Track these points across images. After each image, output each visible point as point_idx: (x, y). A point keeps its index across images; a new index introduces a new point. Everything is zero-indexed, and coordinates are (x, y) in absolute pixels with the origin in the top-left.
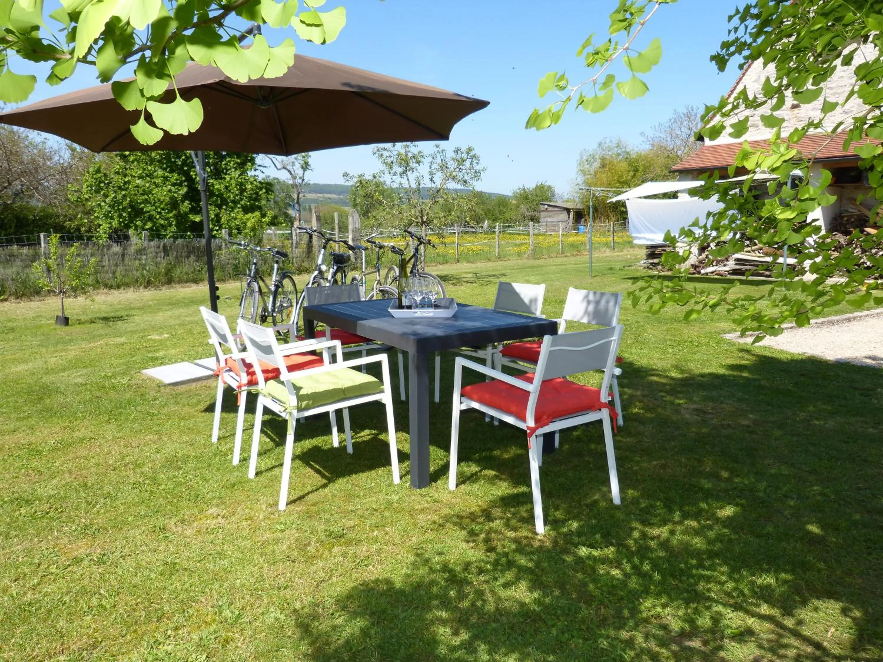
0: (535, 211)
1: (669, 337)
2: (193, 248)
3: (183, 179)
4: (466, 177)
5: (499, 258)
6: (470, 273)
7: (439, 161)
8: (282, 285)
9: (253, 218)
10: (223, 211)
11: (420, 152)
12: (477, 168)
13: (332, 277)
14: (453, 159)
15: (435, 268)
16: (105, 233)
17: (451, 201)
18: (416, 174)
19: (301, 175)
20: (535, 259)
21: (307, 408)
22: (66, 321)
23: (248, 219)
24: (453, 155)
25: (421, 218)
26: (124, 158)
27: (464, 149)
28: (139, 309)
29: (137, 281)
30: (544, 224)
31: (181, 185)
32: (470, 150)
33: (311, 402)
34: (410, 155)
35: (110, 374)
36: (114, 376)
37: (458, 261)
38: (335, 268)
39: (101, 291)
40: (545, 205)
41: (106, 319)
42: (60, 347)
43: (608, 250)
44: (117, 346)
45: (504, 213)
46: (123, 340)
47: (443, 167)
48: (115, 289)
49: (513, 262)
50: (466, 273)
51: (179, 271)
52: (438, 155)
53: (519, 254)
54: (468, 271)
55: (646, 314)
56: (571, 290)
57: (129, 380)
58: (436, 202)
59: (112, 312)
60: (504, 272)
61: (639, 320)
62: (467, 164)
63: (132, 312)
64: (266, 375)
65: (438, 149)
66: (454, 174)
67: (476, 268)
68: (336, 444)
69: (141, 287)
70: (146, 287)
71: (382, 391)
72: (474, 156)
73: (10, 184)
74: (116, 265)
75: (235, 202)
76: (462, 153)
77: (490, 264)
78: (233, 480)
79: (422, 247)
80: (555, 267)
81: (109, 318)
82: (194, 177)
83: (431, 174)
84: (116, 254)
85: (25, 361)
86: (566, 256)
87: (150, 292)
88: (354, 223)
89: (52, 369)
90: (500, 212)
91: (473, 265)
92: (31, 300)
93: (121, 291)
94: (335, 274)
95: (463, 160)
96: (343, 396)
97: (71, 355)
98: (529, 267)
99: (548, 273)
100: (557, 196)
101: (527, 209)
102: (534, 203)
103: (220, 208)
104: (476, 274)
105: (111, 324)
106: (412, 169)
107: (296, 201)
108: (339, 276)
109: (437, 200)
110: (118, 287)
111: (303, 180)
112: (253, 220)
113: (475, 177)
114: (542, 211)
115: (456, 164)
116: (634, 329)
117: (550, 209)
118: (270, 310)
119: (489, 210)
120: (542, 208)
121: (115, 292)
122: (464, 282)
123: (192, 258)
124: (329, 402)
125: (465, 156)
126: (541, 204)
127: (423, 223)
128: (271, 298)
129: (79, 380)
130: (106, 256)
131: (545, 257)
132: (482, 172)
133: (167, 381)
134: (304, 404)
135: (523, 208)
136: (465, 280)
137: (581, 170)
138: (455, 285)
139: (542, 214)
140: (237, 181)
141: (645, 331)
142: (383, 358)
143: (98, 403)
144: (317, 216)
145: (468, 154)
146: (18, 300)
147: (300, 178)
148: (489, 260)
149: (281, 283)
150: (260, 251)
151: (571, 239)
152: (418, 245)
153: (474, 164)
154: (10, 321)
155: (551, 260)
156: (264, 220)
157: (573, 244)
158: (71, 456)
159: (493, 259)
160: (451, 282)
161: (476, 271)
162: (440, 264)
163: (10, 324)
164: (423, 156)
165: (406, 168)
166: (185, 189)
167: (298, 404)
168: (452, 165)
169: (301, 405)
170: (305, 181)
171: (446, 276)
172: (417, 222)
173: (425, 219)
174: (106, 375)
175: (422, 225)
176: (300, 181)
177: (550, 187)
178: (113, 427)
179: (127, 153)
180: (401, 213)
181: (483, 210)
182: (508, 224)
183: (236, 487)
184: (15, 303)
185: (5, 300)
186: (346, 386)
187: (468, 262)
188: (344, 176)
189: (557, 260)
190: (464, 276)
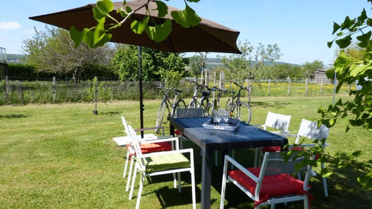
0: (313, 73)
1: (369, 145)
2: (153, 85)
3: (151, 56)
4: (273, 58)
5: (290, 95)
6: (273, 102)
7: (261, 50)
8: (178, 104)
9: (176, 73)
10: (167, 70)
11: (252, 47)
12: (279, 54)
13: (201, 102)
14: (267, 50)
15: (258, 98)
16: (123, 77)
17: (264, 69)
18: (249, 56)
19: (205, 55)
20: (308, 96)
21: (151, 172)
22: (96, 113)
23: (173, 74)
24: (268, 48)
25: (250, 76)
26: (132, 48)
27: (272, 45)
28: (127, 109)
29: (130, 97)
30: (316, 79)
31: (150, 59)
32: (275, 46)
33: (153, 169)
34: (247, 48)
35: (100, 138)
36: (101, 140)
37: (269, 96)
38: (203, 98)
39: (116, 100)
40: (317, 70)
41: (112, 113)
42: (89, 124)
43: (347, 93)
44: (109, 125)
45: (298, 74)
46: (113, 123)
47: (263, 53)
48: (121, 100)
49: (296, 97)
50: (272, 101)
51: (147, 94)
52: (260, 48)
53: (300, 93)
54: (272, 100)
55: (359, 130)
56: (304, 120)
57: (106, 142)
58: (257, 69)
59: (116, 110)
60: (290, 102)
61: (354, 133)
62: (274, 52)
63: (124, 111)
64: (143, 151)
65: (260, 45)
66: (267, 56)
67: (277, 99)
68: (175, 187)
69: (131, 100)
70: (133, 100)
71: (190, 167)
72: (277, 48)
73: (92, 57)
74: (122, 90)
75: (172, 67)
76: (271, 47)
77: (285, 98)
78: (122, 199)
79: (242, 91)
80: (317, 101)
81: (113, 113)
82: (155, 56)
83: (256, 56)
84: (122, 86)
85: (73, 129)
86: (324, 96)
87: (134, 102)
88: (222, 77)
89: (81, 134)
90: (296, 73)
91: (276, 98)
92: (90, 103)
93: (123, 101)
94: (203, 101)
95: (272, 50)
96: (170, 168)
97: (90, 128)
98: (303, 100)
99: (312, 104)
100: (324, 66)
101: (309, 72)
102: (313, 69)
103: (166, 69)
104: (276, 102)
105: (113, 115)
106: (247, 54)
107: (202, 66)
108: (205, 102)
109: (258, 68)
110: (122, 99)
111: (206, 57)
112: (175, 75)
113: (277, 58)
114: (316, 73)
115: (268, 52)
116: (350, 138)
117: (320, 72)
118: (172, 115)
119: (290, 71)
120: (316, 72)
121: (121, 101)
122: (269, 106)
123: (152, 89)
124: (163, 170)
125: (273, 48)
126: (316, 70)
127: (251, 78)
128: (173, 110)
129: (88, 140)
130: (119, 87)
131: (313, 95)
132: (281, 56)
133: (120, 144)
134: (149, 170)
135: (307, 72)
136: (270, 105)
137: (336, 55)
138: (264, 107)
139: (316, 75)
140: (173, 58)
141: (356, 139)
142: (191, 151)
143: (89, 151)
144: (207, 73)
145: (274, 47)
146: (85, 103)
147: (205, 56)
148: (285, 95)
149: (178, 103)
150: (168, 89)
151: (328, 87)
152: (241, 90)
153: (277, 51)
154: (78, 111)
155: (316, 97)
156: (180, 75)
157: (329, 90)
158: (65, 176)
159: (287, 95)
160: (262, 105)
161: (277, 101)
162: (261, 96)
163: (78, 112)
164: (252, 48)
165: (245, 53)
166: (152, 61)
167: (146, 170)
168: (267, 52)
169: (148, 170)
170: (207, 58)
171: (261, 103)
172: (249, 78)
173: (252, 76)
174: (98, 139)
175: (250, 79)
176: (205, 58)
177: (321, 62)
178: (88, 164)
179: (133, 46)
180: (240, 73)
181: (288, 71)
182: (300, 79)
183: (121, 204)
184: (84, 103)
185: (80, 102)
186: (172, 163)
187: (274, 96)
188: (217, 56)
189: (319, 97)
190: (270, 103)
